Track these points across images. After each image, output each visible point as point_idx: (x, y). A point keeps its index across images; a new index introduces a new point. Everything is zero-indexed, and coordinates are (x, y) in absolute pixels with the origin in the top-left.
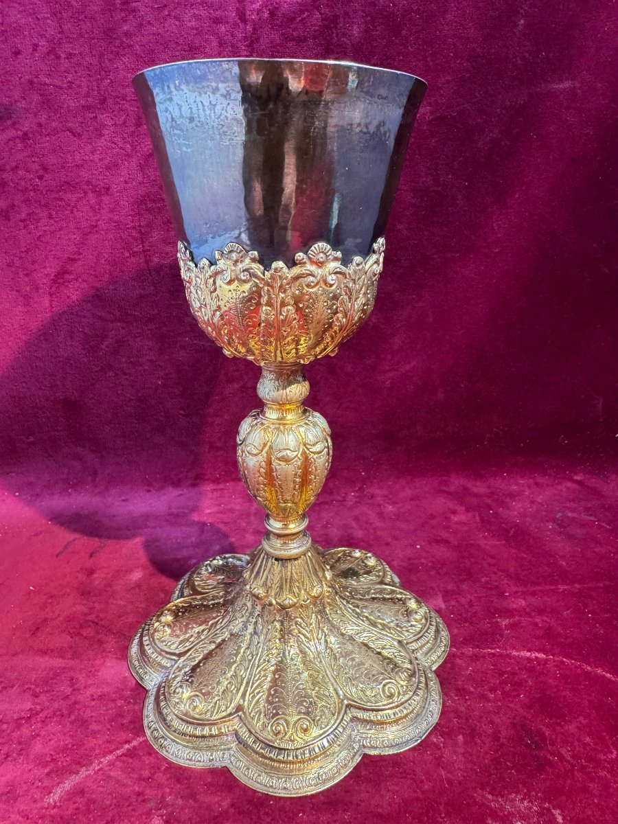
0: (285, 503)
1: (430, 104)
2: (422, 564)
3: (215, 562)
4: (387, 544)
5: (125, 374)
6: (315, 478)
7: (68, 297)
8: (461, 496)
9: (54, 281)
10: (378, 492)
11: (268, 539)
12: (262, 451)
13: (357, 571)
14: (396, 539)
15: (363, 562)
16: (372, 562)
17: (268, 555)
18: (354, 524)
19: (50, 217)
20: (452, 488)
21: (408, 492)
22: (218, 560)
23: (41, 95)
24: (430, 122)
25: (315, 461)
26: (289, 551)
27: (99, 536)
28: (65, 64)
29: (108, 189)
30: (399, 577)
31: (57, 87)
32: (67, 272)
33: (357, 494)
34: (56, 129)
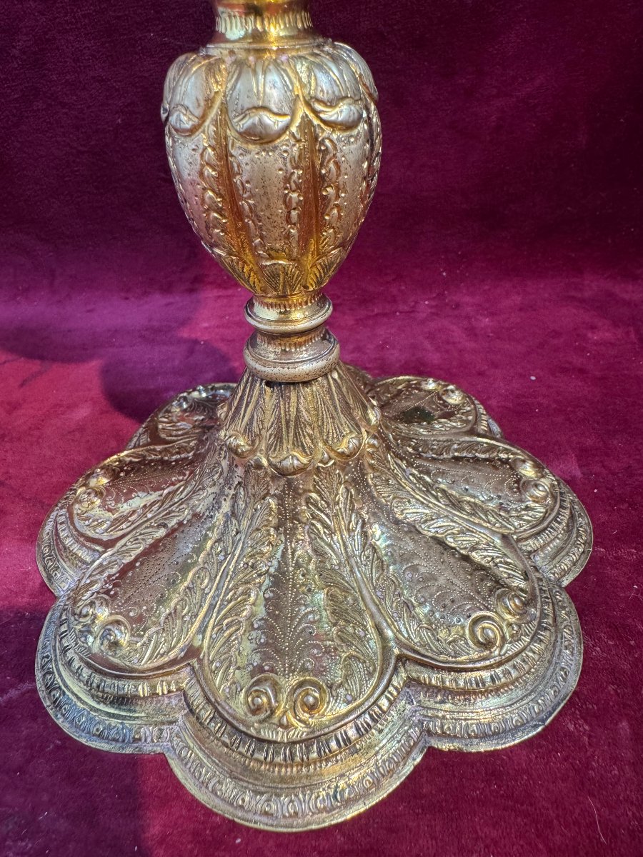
0: (271, 258)
2: (540, 405)
3: (195, 394)
4: (481, 374)
6: (338, 196)
8: (603, 305)
10: (467, 299)
11: (254, 345)
13: (430, 413)
14: (496, 367)
15: (440, 398)
16: (455, 398)
17: (255, 375)
18: (427, 345)
21: (517, 299)
22: (199, 391)
25: (335, 148)
26: (291, 366)
30: (501, 426)
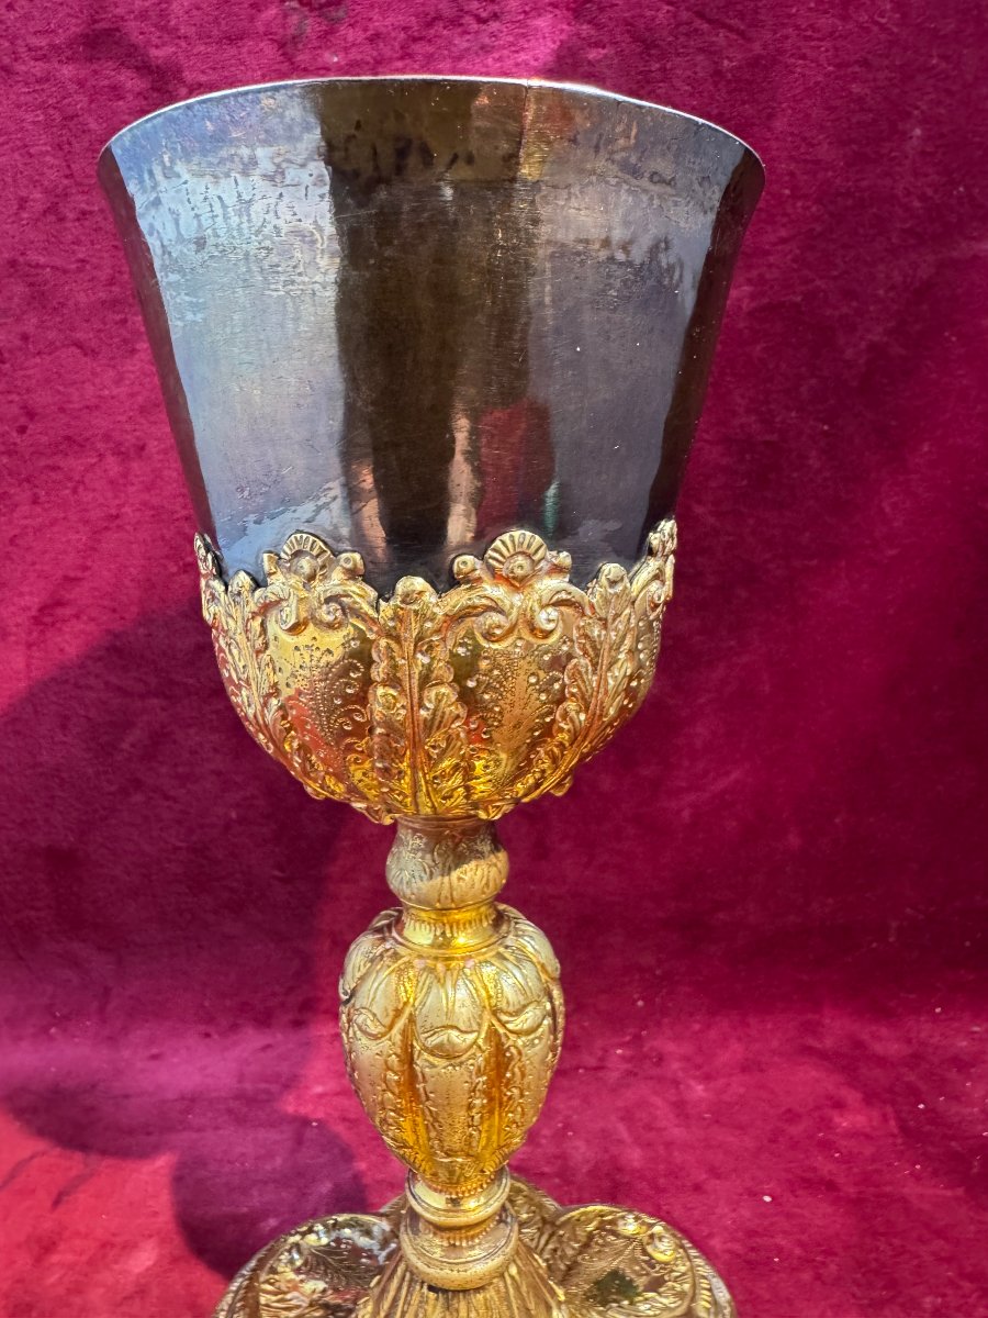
0: (448, 1156)
1: (749, 281)
2: (780, 1250)
3: (312, 1238)
4: (697, 1188)
5: (167, 798)
7: (62, 650)
8: (849, 1061)
9: (36, 621)
10: (671, 1047)
11: (416, 1232)
12: (391, 1027)
13: (631, 1281)
14: (718, 1176)
15: (645, 1252)
16: (665, 1249)
17: (414, 1278)
18: (622, 1131)
19: (35, 501)
20: (829, 1043)
21: (735, 1051)
22: (317, 1233)
23: (31, 285)
24: (751, 314)
25: (520, 1053)
26: (461, 1268)
27: (84, 1147)
28: (73, 229)
29: (142, 448)
30: (730, 1287)
31: (58, 269)
32: (60, 603)
33: (628, 1053)
34: (52, 343)
